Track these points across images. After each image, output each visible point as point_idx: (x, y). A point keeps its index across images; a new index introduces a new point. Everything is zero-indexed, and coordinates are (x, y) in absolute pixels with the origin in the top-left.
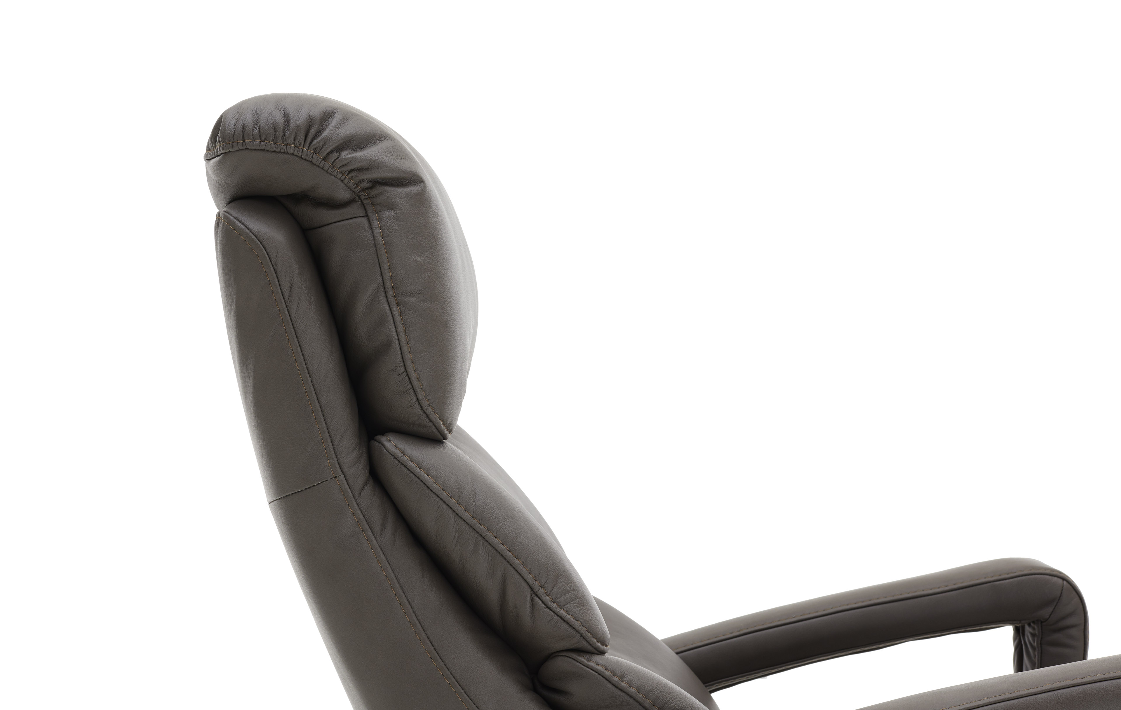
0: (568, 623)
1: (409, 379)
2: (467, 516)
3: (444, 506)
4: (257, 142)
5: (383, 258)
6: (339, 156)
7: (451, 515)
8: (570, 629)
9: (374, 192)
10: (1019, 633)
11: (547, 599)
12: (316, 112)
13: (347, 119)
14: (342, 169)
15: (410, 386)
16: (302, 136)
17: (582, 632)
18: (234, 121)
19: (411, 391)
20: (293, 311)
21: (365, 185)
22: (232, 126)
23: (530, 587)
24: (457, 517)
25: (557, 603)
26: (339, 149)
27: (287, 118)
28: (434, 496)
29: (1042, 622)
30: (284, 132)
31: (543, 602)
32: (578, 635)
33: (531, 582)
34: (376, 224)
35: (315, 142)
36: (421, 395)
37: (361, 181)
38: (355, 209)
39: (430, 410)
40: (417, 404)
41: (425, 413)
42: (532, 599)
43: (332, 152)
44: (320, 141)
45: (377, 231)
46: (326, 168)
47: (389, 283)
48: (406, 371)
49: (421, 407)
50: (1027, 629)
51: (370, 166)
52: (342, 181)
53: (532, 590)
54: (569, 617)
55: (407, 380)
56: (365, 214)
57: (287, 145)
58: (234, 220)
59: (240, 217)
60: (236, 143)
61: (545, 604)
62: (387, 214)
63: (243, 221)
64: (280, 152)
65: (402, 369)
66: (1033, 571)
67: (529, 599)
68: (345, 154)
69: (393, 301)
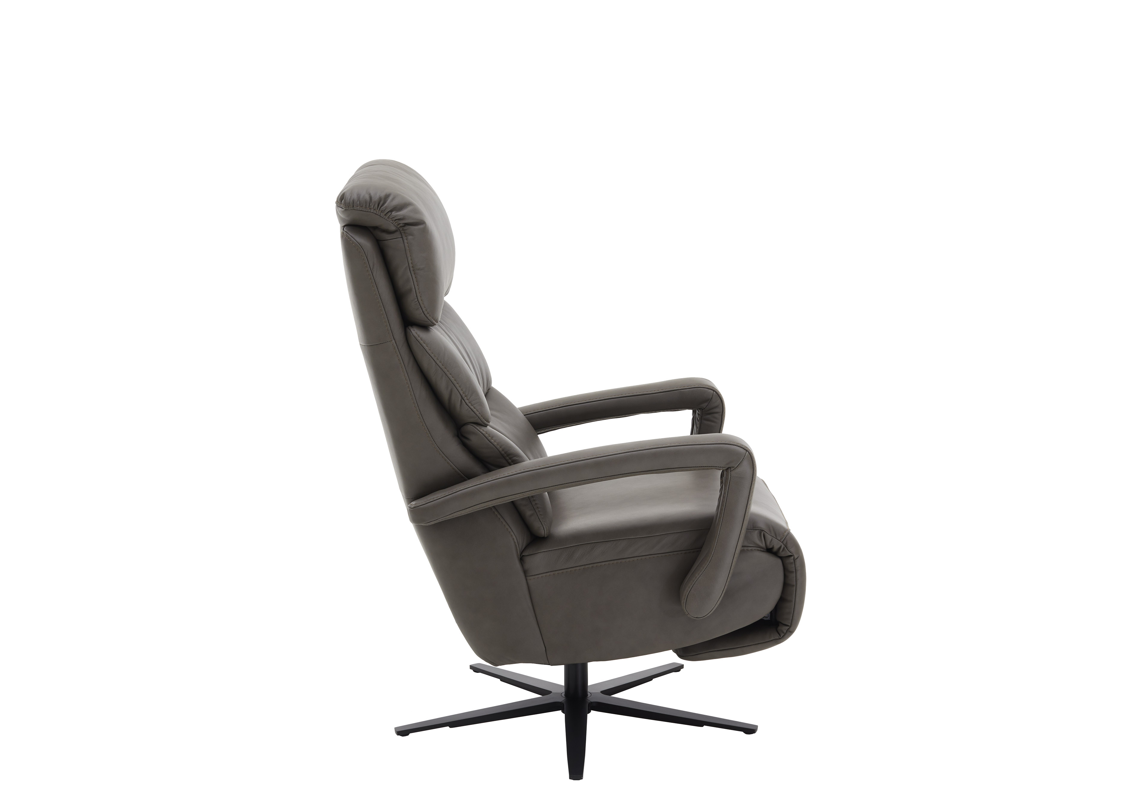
0: (474, 412)
1: (419, 303)
2: (440, 364)
3: (432, 359)
4: (358, 207)
5: (409, 255)
6: (391, 213)
7: (434, 363)
8: (474, 414)
9: (405, 228)
10: (694, 413)
11: (467, 401)
12: (383, 195)
13: (395, 198)
14: (392, 219)
15: (420, 306)
16: (376, 206)
17: (479, 416)
18: (349, 197)
19: (420, 308)
20: (374, 274)
21: (401, 225)
22: (348, 199)
23: (461, 396)
24: (436, 365)
25: (471, 403)
26: (391, 211)
27: (371, 198)
28: (428, 355)
29: (702, 409)
30: (370, 204)
32: (478, 417)
33: (462, 394)
34: (405, 241)
35: (382, 208)
36: (424, 310)
37: (400, 224)
38: (397, 234)
39: (428, 315)
40: (423, 313)
41: (426, 316)
42: (461, 400)
43: (388, 212)
44: (384, 208)
45: (406, 244)
46: (386, 218)
47: (411, 265)
48: (418, 300)
49: (425, 314)
50: (697, 411)
51: (404, 217)
52: (392, 223)
53: (462, 397)
54: (475, 409)
55: (418, 304)
56: (401, 237)
57: (370, 209)
58: (350, 237)
59: (353, 236)
60: (350, 206)
61: (466, 403)
62: (410, 237)
63: (354, 237)
64: (368, 211)
65: (417, 300)
66: (700, 386)
67: (460, 400)
68: (393, 213)
69: (412, 272)
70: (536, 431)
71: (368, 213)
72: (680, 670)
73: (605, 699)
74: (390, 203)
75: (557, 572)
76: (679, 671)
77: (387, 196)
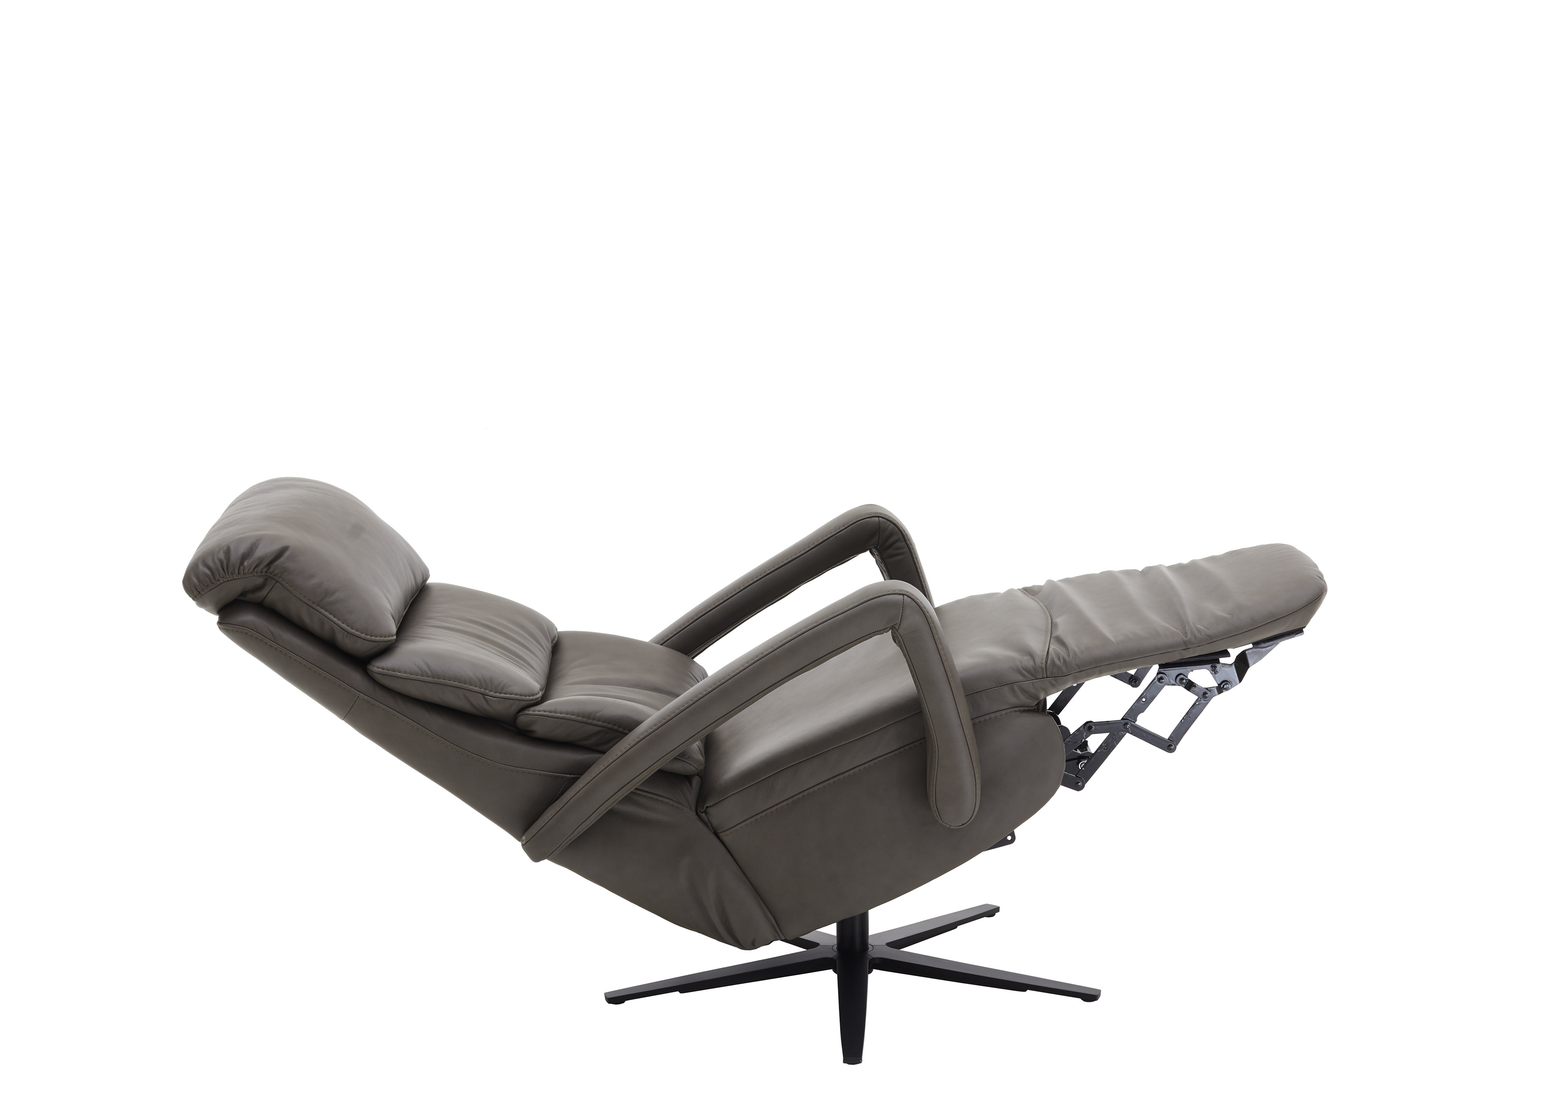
0: (509, 699)
2: (429, 679)
5: (299, 594)
6: (244, 567)
9: (271, 570)
11: (491, 693)
14: (250, 571)
15: (356, 637)
19: (358, 638)
21: (264, 570)
23: (479, 693)
25: (498, 692)
26: (242, 563)
31: (490, 696)
33: (479, 690)
34: (284, 583)
35: (231, 569)
36: (364, 636)
37: (262, 569)
38: (270, 583)
39: (373, 638)
40: (365, 641)
41: (372, 641)
42: (484, 698)
43: (239, 568)
44: (232, 567)
45: (287, 586)
46: (243, 576)
47: (310, 603)
48: (348, 633)
49: (368, 640)
51: (260, 561)
52: (254, 576)
53: (481, 694)
54: (507, 695)
55: (352, 636)
56: (275, 582)
61: (492, 696)
62: (285, 575)
64: (218, 585)
65: (346, 633)
68: (245, 564)
69: (318, 608)
70: (688, 656)
71: (220, 586)
72: (995, 915)
73: (892, 954)
74: (235, 557)
75: (758, 816)
76: (992, 915)
77: (228, 552)
